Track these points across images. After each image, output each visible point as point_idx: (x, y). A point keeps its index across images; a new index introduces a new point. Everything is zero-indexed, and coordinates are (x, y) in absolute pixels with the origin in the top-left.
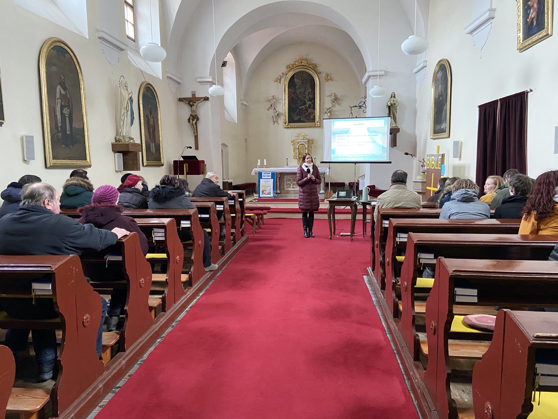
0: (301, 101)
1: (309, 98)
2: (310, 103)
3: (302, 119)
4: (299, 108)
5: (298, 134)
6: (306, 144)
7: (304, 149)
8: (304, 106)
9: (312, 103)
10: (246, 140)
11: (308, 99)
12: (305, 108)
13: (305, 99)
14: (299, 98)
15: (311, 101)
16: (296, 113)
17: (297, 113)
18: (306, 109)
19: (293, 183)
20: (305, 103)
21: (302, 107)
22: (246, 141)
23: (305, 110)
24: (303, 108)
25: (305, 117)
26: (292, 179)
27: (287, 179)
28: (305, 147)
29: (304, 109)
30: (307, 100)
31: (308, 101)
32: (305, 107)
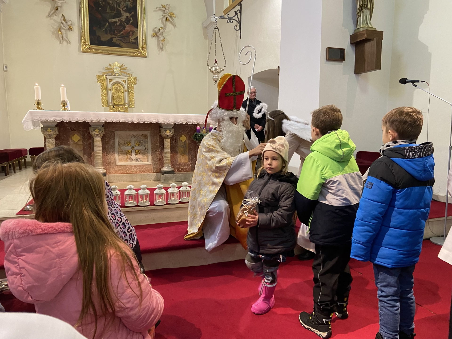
0: (112, 9)
3: (114, 40)
4: (109, 22)
5: (110, 64)
8: (117, 20)
9: (132, 16)
12: (119, 23)
14: (109, 4)
16: (104, 29)
17: (106, 30)
18: (120, 25)
19: (136, 148)
20: (118, 15)
23: (119, 25)
24: (116, 22)
25: (121, 37)
26: (133, 140)
29: (118, 24)
32: (119, 20)
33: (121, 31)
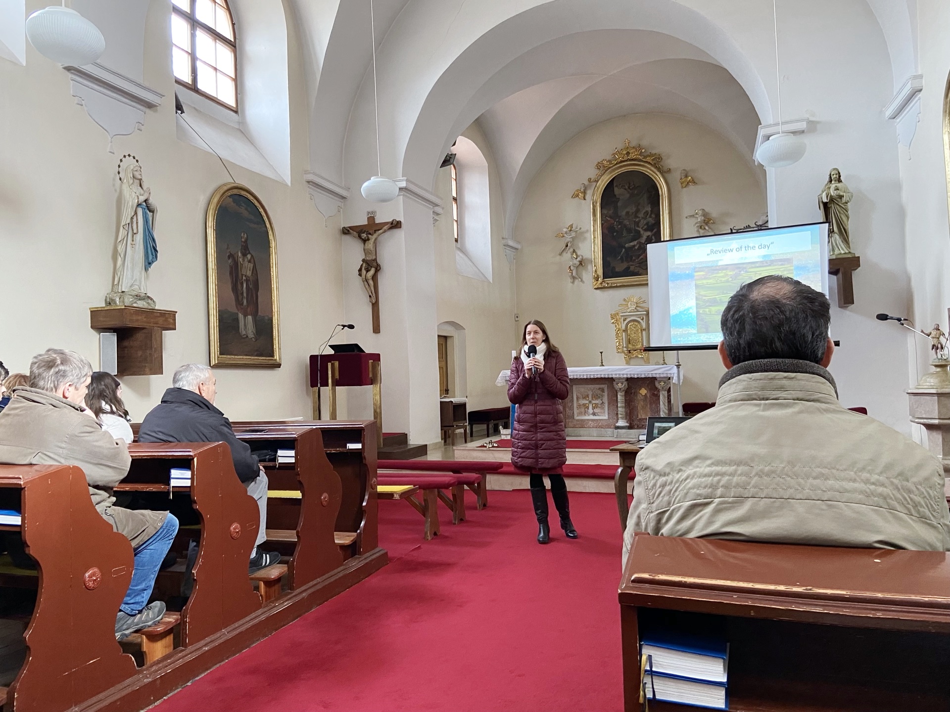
0: (629, 231)
1: (647, 224)
2: (649, 233)
3: (632, 268)
4: (625, 248)
5: (625, 300)
6: (643, 319)
7: (640, 330)
8: (635, 243)
9: (654, 235)
10: (517, 317)
11: (646, 227)
12: (638, 246)
13: (638, 227)
14: (625, 226)
15: (652, 231)
16: (619, 257)
17: (622, 257)
18: (640, 248)
19: (593, 402)
20: (638, 236)
21: (632, 244)
22: (516, 319)
23: (638, 249)
24: (634, 246)
25: (639, 263)
26: (590, 393)
27: (579, 395)
28: (641, 326)
29: (636, 248)
30: (642, 228)
31: (646, 230)
32: (637, 243)
33: (640, 255)
